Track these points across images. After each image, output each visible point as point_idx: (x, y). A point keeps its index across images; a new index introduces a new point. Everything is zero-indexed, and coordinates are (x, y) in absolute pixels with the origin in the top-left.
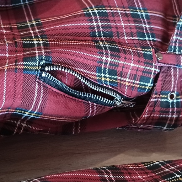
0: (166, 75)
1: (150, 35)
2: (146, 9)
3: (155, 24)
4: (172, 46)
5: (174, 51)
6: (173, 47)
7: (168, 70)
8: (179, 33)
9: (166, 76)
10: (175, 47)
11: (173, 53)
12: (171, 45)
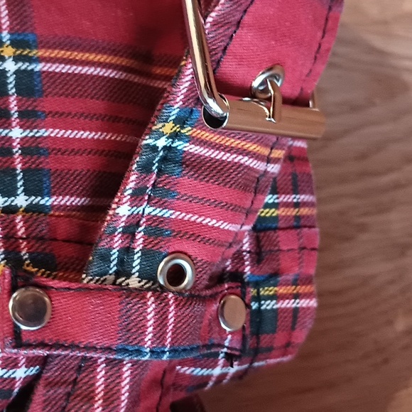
0: (69, 394)
1: (20, 184)
2: (31, 37)
3: (61, 118)
4: (111, 248)
5: (118, 274)
6: (115, 254)
7: (80, 367)
8: (154, 185)
9: (67, 400)
10: (127, 251)
11: (114, 283)
12: (103, 244)
